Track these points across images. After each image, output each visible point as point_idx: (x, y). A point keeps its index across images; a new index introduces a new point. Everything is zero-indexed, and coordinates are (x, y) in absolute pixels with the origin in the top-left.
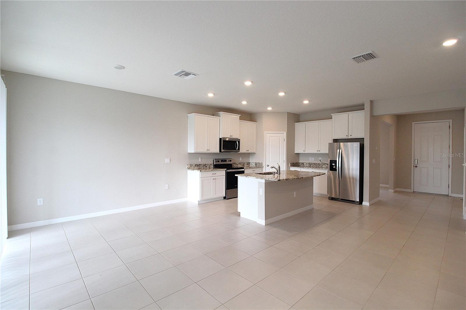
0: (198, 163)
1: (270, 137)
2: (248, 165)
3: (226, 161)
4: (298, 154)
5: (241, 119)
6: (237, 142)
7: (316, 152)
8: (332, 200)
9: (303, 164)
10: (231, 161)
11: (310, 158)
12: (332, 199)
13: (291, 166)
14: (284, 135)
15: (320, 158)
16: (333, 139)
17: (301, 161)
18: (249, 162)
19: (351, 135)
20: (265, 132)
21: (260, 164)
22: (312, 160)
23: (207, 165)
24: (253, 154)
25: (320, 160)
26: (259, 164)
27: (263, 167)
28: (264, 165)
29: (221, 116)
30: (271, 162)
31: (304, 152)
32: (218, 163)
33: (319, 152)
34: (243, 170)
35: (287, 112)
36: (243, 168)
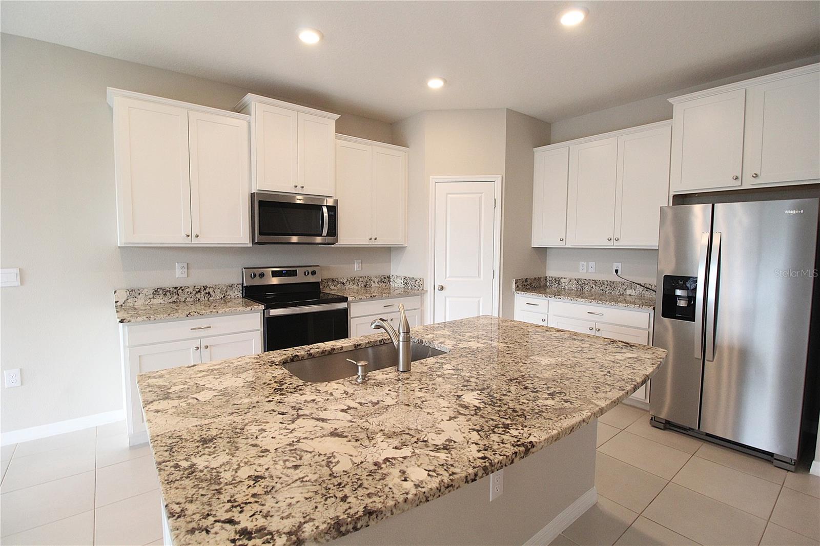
0: (168, 284)
1: (447, 194)
2: (384, 285)
3: (294, 273)
4: (542, 252)
5: (341, 128)
6: (325, 209)
7: (603, 243)
8: (665, 429)
9: (558, 281)
10: (314, 273)
11: (581, 263)
12: (668, 425)
13: (518, 289)
14: (496, 189)
15: (617, 265)
16: (672, 193)
17: (552, 272)
18: (386, 275)
19: (756, 176)
20: (432, 179)
21: (416, 281)
22: (587, 270)
23: (211, 291)
24: (400, 249)
25: (617, 271)
26: (413, 283)
27: (427, 291)
28: (428, 286)
29: (253, 113)
30: (450, 277)
31: (561, 245)
32: (258, 282)
33: (616, 243)
34: (343, 305)
35: (507, 109)
36: (345, 299)
